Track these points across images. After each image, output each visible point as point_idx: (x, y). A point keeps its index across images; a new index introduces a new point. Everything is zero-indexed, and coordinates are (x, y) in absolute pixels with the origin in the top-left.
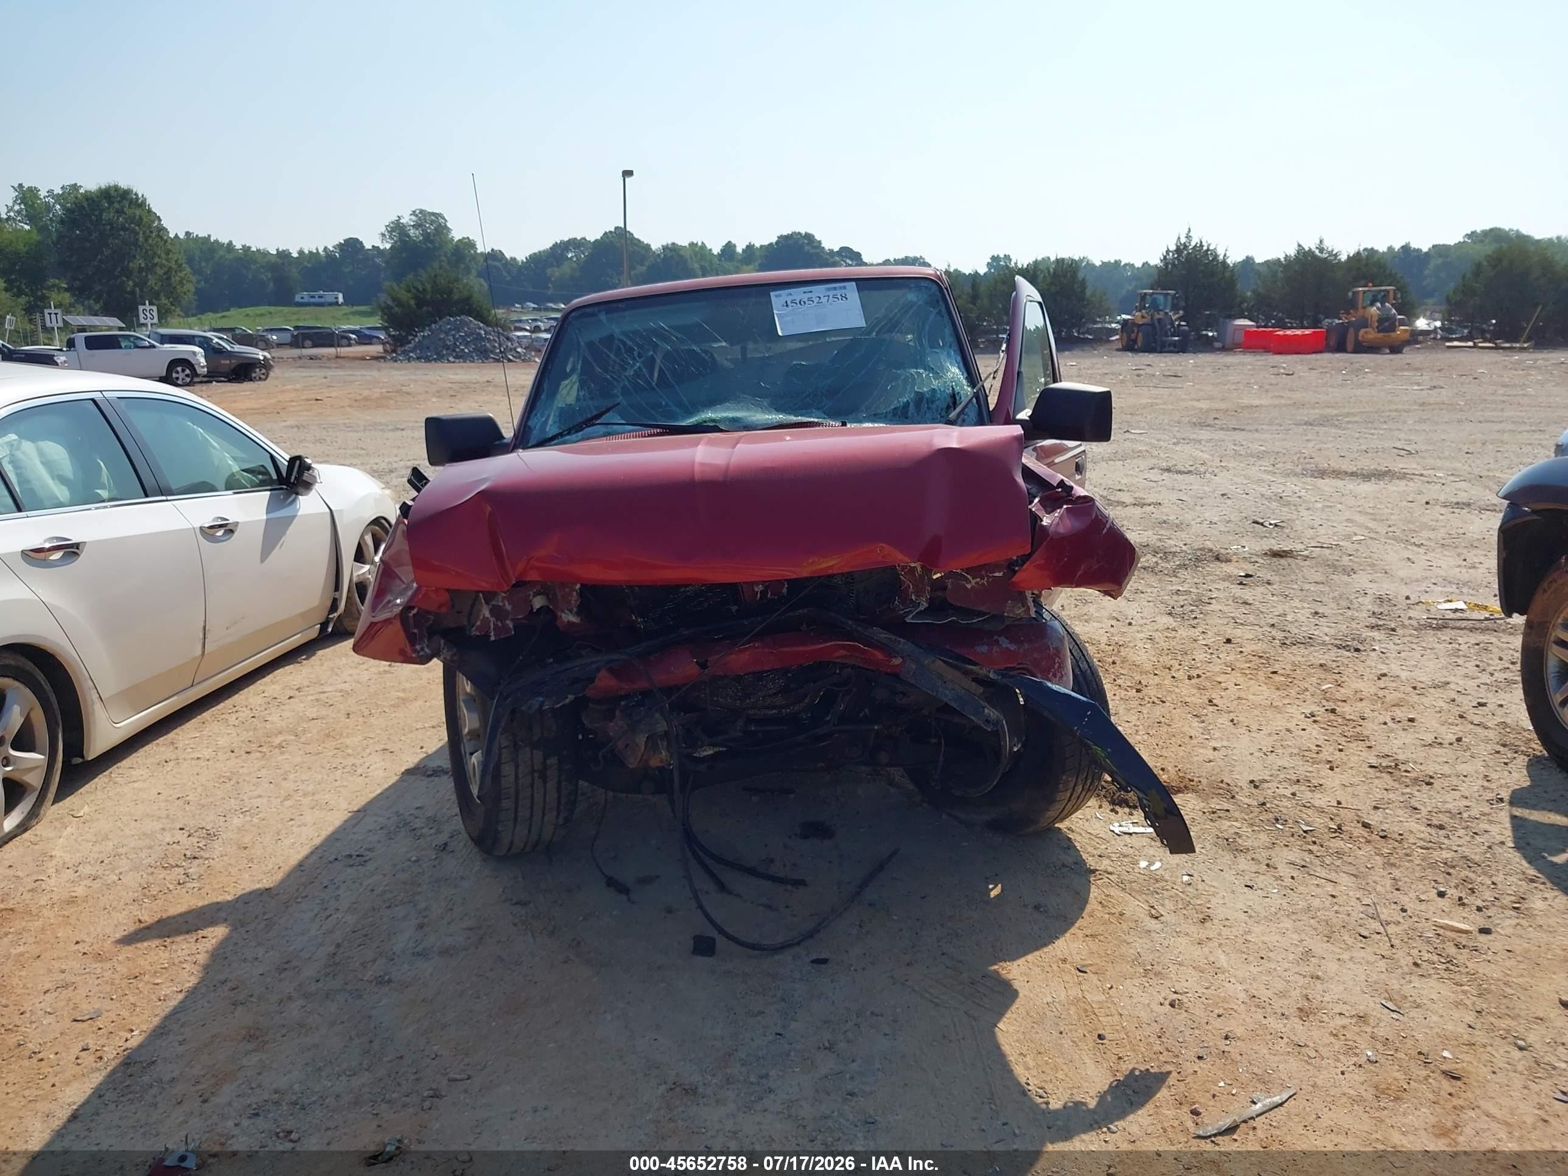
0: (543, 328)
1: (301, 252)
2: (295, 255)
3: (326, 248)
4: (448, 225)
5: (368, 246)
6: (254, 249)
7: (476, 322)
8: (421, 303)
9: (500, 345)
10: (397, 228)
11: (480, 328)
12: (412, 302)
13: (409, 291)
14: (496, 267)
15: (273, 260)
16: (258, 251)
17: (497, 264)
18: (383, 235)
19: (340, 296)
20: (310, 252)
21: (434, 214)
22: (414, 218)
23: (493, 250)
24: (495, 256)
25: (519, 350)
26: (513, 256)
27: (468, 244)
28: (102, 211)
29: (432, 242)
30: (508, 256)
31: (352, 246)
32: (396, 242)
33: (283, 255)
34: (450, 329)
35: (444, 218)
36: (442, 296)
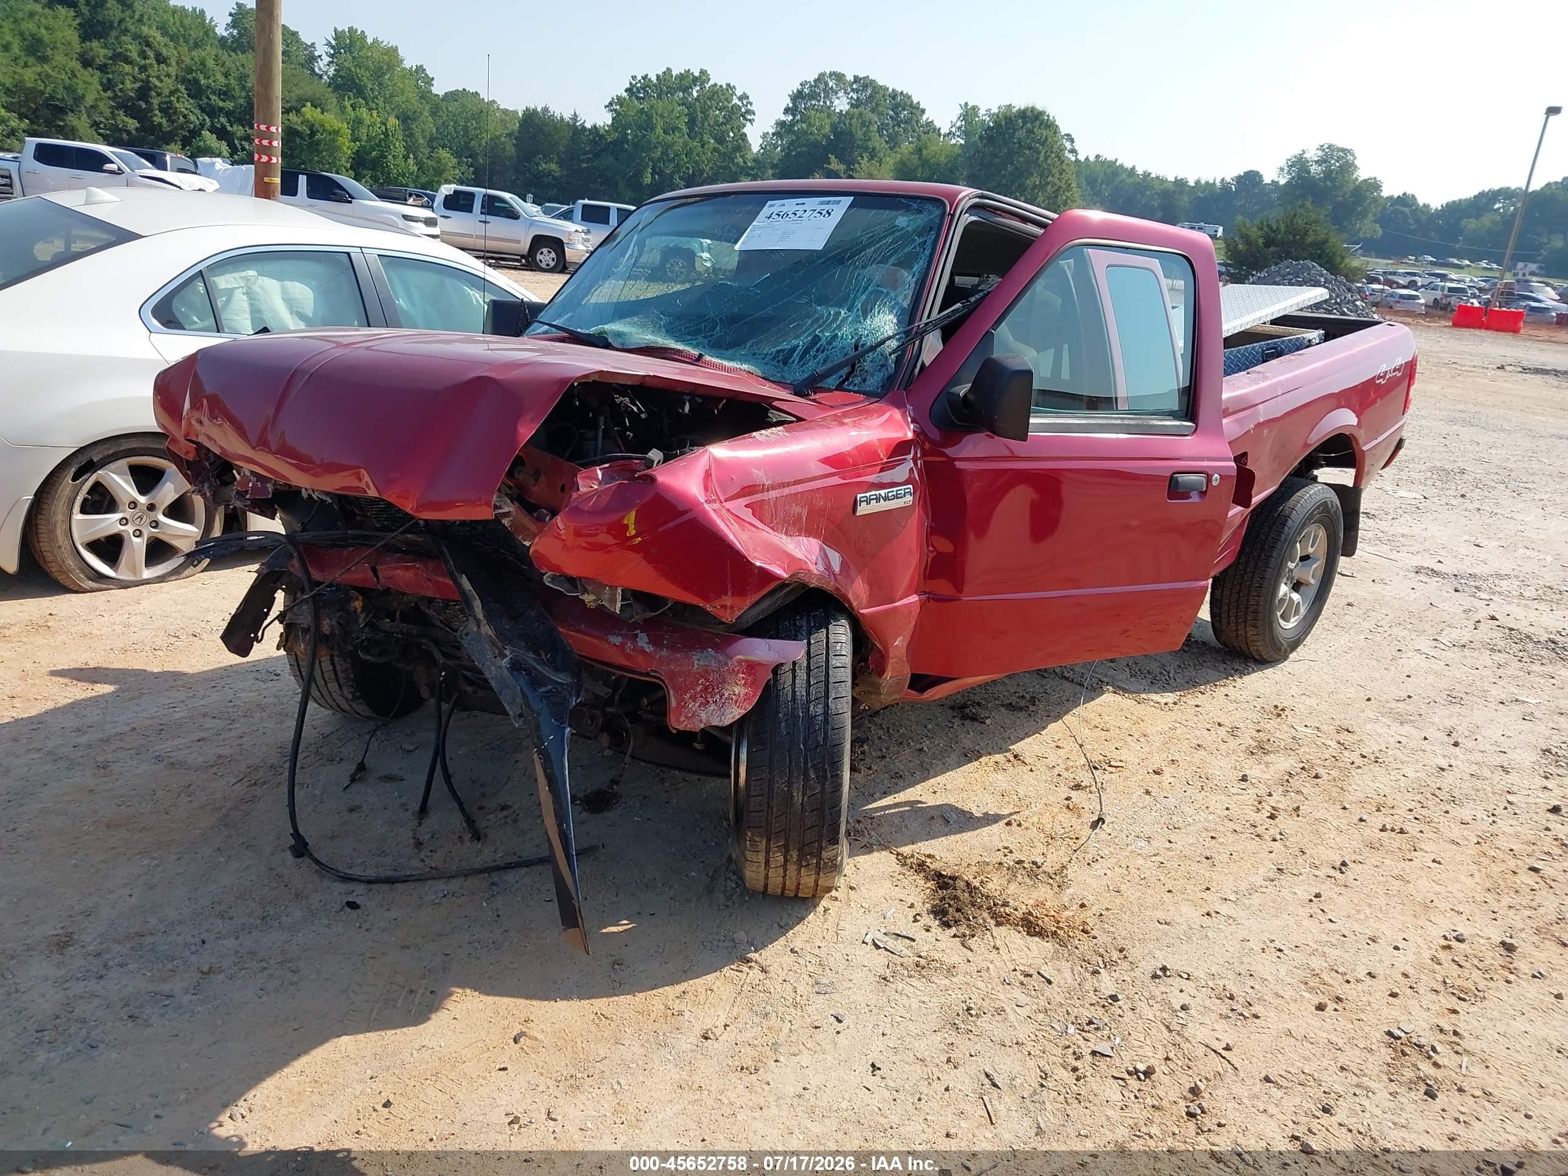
0: (1419, 284)
1: (1198, 182)
2: (1192, 184)
3: (1223, 180)
4: (1356, 162)
5: (1267, 180)
6: (1153, 175)
7: (1319, 268)
8: (1269, 242)
9: (1337, 296)
10: (1299, 164)
11: (1322, 275)
12: (1261, 241)
13: (1261, 229)
14: (1402, 213)
15: (1171, 186)
16: (1158, 177)
17: (1406, 210)
18: (1282, 169)
19: (1220, 230)
20: (1207, 183)
21: (1343, 150)
22: (1320, 153)
23: (1404, 194)
24: (1406, 201)
25: (1358, 303)
26: (1427, 203)
27: (1373, 185)
28: (1015, 130)
29: (1333, 180)
30: (1421, 201)
31: (1251, 179)
32: (1293, 178)
33: (1180, 183)
34: (1289, 273)
35: (1353, 155)
36: (1294, 236)
